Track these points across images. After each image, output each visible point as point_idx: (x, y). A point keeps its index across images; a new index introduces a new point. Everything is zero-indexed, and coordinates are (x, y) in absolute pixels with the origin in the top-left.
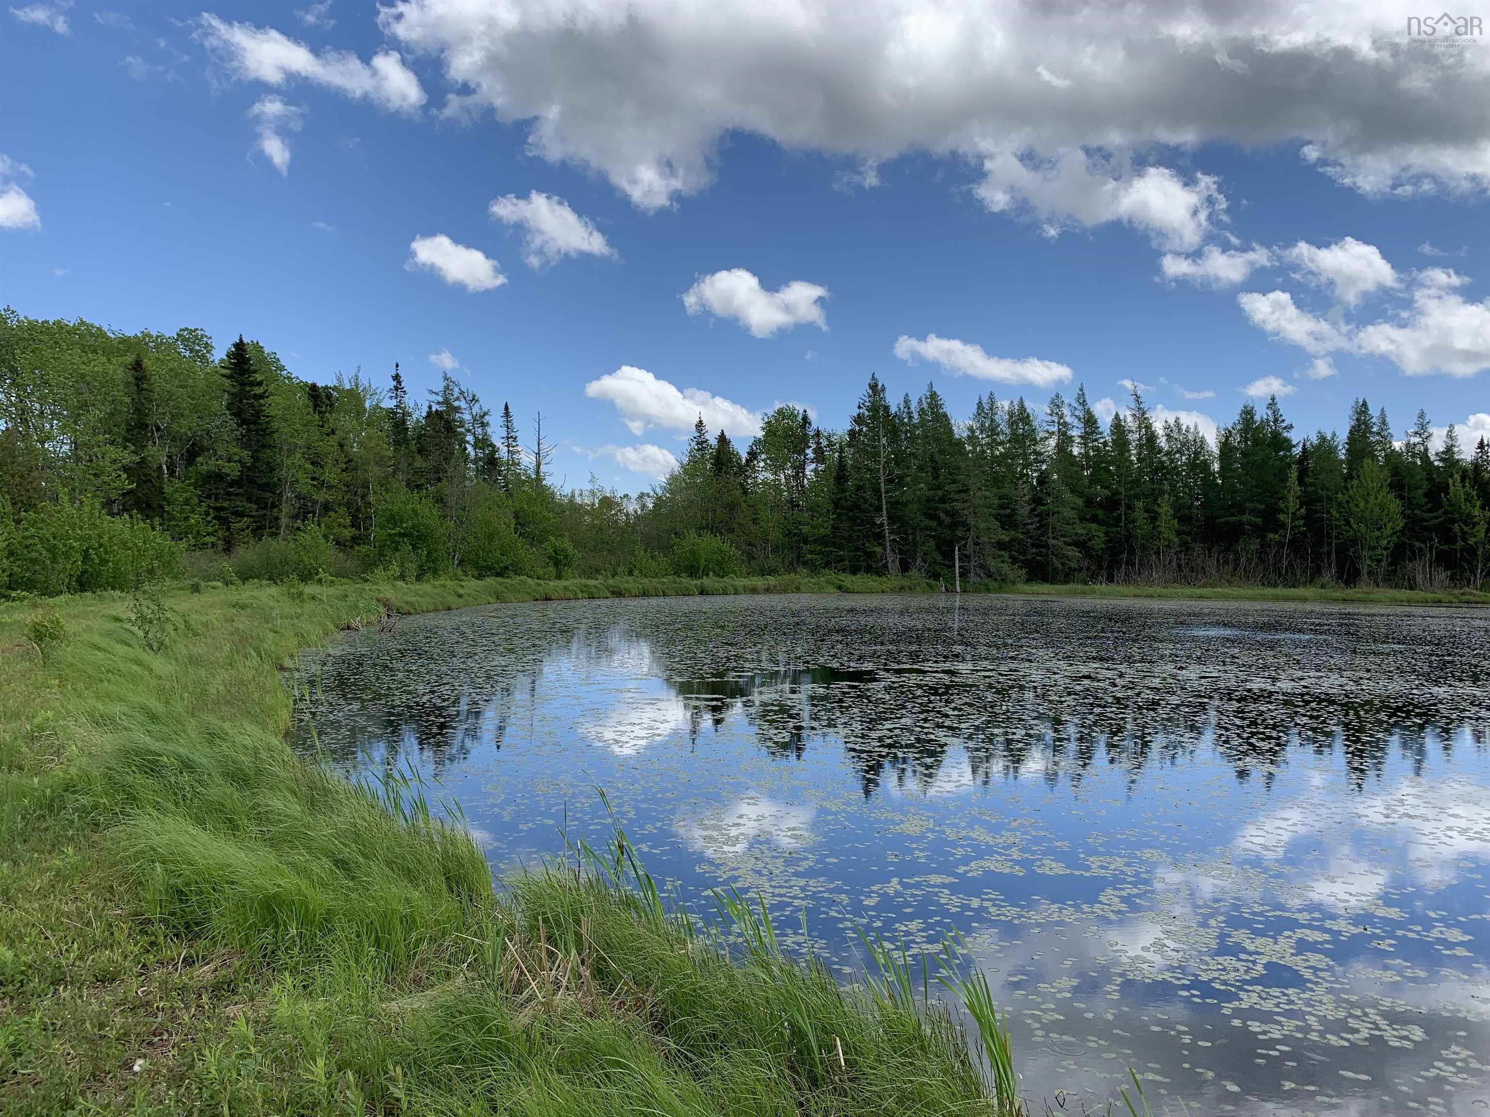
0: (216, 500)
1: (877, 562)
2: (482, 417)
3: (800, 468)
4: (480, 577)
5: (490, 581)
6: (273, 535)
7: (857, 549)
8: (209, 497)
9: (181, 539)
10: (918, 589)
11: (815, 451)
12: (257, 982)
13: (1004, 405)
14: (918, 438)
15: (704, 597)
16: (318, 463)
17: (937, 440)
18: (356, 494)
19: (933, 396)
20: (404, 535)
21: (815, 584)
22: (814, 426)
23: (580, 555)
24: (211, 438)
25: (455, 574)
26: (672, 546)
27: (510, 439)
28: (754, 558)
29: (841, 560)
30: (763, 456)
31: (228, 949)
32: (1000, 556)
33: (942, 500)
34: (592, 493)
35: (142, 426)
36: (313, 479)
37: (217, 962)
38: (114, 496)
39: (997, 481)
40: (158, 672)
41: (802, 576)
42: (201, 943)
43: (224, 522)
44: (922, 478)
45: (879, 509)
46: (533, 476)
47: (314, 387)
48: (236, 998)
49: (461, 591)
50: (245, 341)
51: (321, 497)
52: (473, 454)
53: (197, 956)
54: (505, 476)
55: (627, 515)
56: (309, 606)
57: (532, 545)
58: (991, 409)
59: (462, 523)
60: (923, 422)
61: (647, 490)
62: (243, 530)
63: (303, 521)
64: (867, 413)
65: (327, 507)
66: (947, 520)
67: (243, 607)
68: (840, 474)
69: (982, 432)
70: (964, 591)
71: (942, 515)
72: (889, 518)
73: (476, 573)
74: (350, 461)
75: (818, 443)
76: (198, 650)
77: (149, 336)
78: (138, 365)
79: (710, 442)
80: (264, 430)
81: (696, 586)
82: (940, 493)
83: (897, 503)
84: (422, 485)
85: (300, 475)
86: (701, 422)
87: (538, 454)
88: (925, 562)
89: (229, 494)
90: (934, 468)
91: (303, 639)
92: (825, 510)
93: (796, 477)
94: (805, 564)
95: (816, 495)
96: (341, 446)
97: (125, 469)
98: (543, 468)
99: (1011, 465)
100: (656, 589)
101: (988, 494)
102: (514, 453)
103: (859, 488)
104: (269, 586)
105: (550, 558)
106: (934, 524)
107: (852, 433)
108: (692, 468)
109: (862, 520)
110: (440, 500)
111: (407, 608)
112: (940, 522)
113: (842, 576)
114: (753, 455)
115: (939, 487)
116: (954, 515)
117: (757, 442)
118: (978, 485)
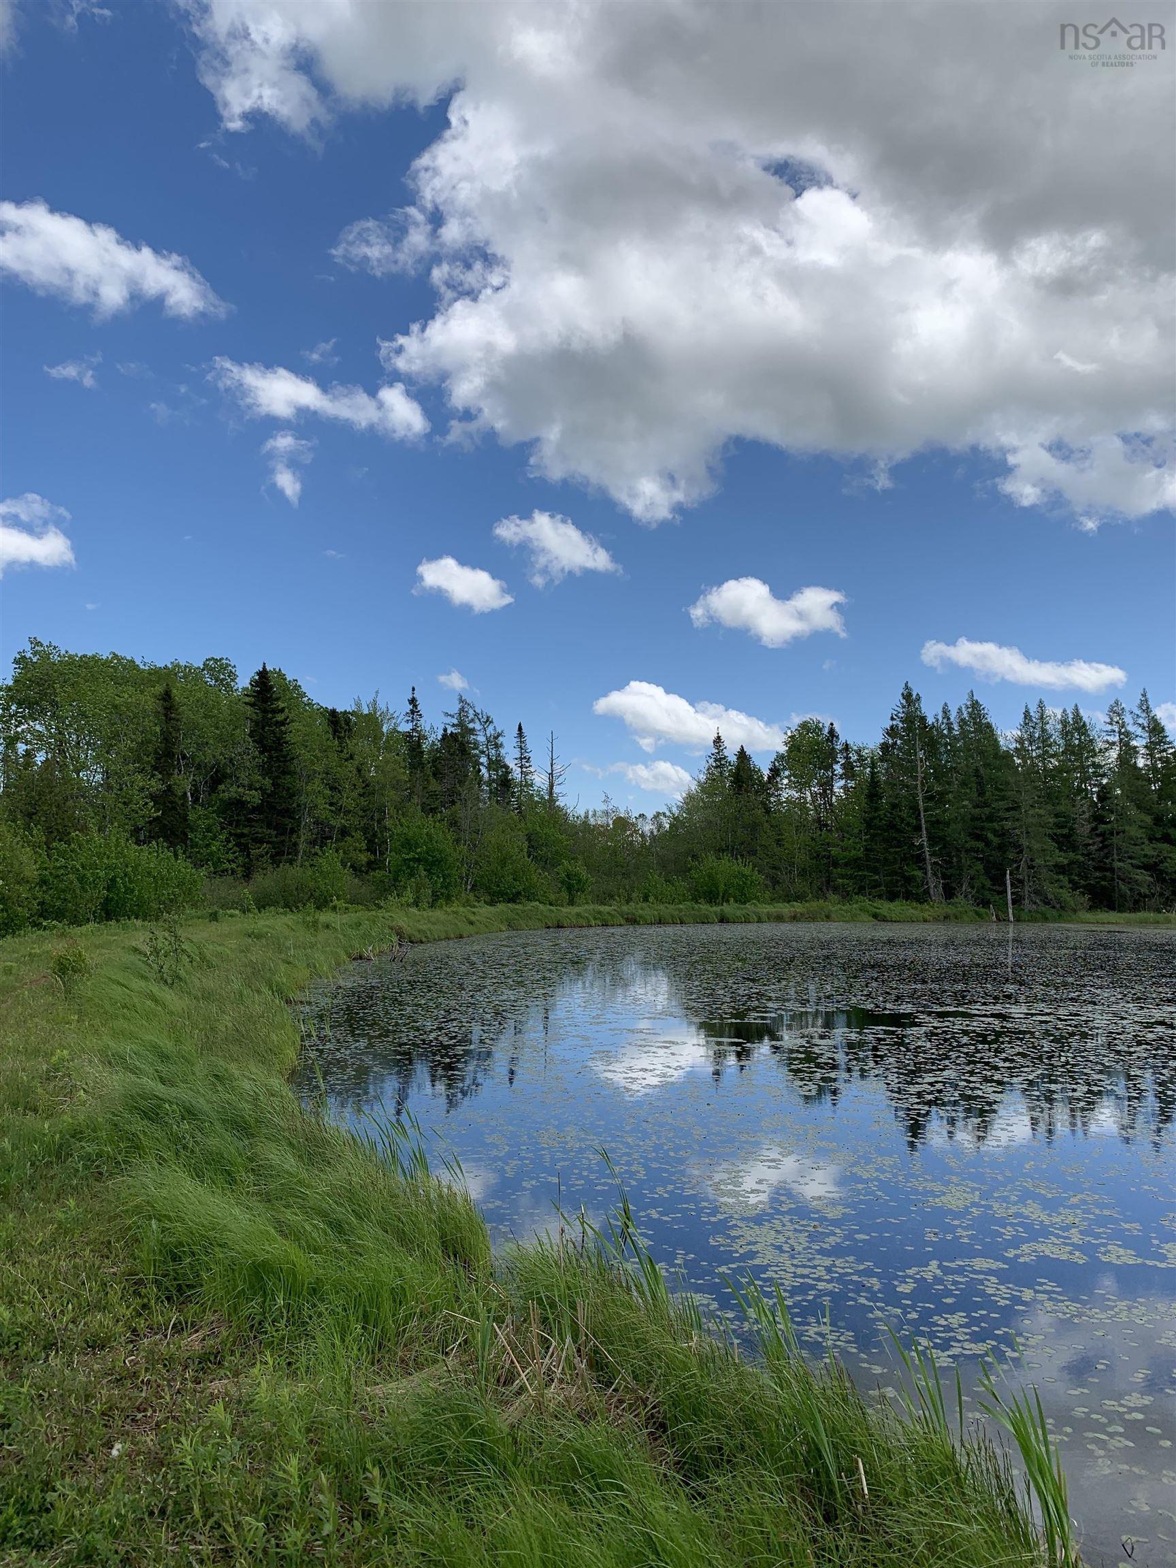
0: (236, 826)
1: (918, 887)
2: (496, 738)
3: (827, 785)
4: (492, 903)
5: (501, 907)
6: (291, 862)
7: (894, 873)
8: (230, 823)
9: (202, 866)
10: (965, 918)
11: (844, 766)
12: (242, 1355)
13: (1055, 712)
14: (960, 751)
15: (725, 925)
16: (336, 788)
17: (981, 753)
18: (372, 818)
19: (975, 705)
20: (418, 860)
21: (846, 911)
22: (842, 739)
23: (594, 880)
24: (233, 765)
25: (468, 900)
26: (690, 869)
27: (524, 759)
28: (778, 882)
29: (876, 885)
30: (787, 773)
31: (217, 1316)
32: (1058, 880)
33: (990, 818)
34: (607, 813)
35: (169, 754)
36: (331, 804)
37: (206, 1331)
38: (141, 824)
39: (1051, 797)
40: (172, 1008)
41: (832, 903)
42: (192, 1308)
43: (244, 848)
44: (966, 794)
45: (918, 828)
46: (547, 797)
47: (333, 712)
48: (222, 1372)
49: (472, 918)
50: (268, 668)
51: (338, 822)
52: (486, 775)
53: (186, 1323)
54: (519, 797)
55: (643, 836)
56: (323, 935)
57: (544, 868)
58: (1042, 718)
59: (475, 846)
60: (964, 733)
61: (664, 809)
62: (262, 857)
63: (321, 847)
64: (901, 725)
65: (344, 832)
66: (996, 841)
67: (259, 937)
68: (873, 791)
69: (1031, 744)
70: (1018, 920)
71: (990, 836)
72: (930, 838)
73: (488, 898)
74: (367, 785)
75: (847, 758)
76: (210, 983)
77: (178, 666)
78: (167, 696)
79: (729, 759)
80: (285, 757)
81: (715, 913)
82: (987, 811)
83: (938, 822)
84: (437, 808)
85: (320, 801)
86: (719, 738)
87: (551, 774)
88: (973, 888)
89: (250, 820)
90: (979, 784)
91: (315, 972)
92: (856, 831)
93: (824, 795)
94: (835, 889)
95: (846, 815)
96: (359, 771)
97: (153, 797)
98: (556, 789)
99: (1067, 779)
100: (672, 916)
101: (1042, 812)
102: (527, 774)
103: (894, 806)
104: (285, 914)
105: (562, 882)
106: (981, 845)
107: (884, 747)
108: (710, 786)
109: (899, 841)
110: (454, 823)
111: (418, 936)
112: (988, 843)
113: (878, 903)
114: (775, 772)
115: (986, 805)
116: (1003, 835)
117: (780, 757)
118: (1031, 802)
